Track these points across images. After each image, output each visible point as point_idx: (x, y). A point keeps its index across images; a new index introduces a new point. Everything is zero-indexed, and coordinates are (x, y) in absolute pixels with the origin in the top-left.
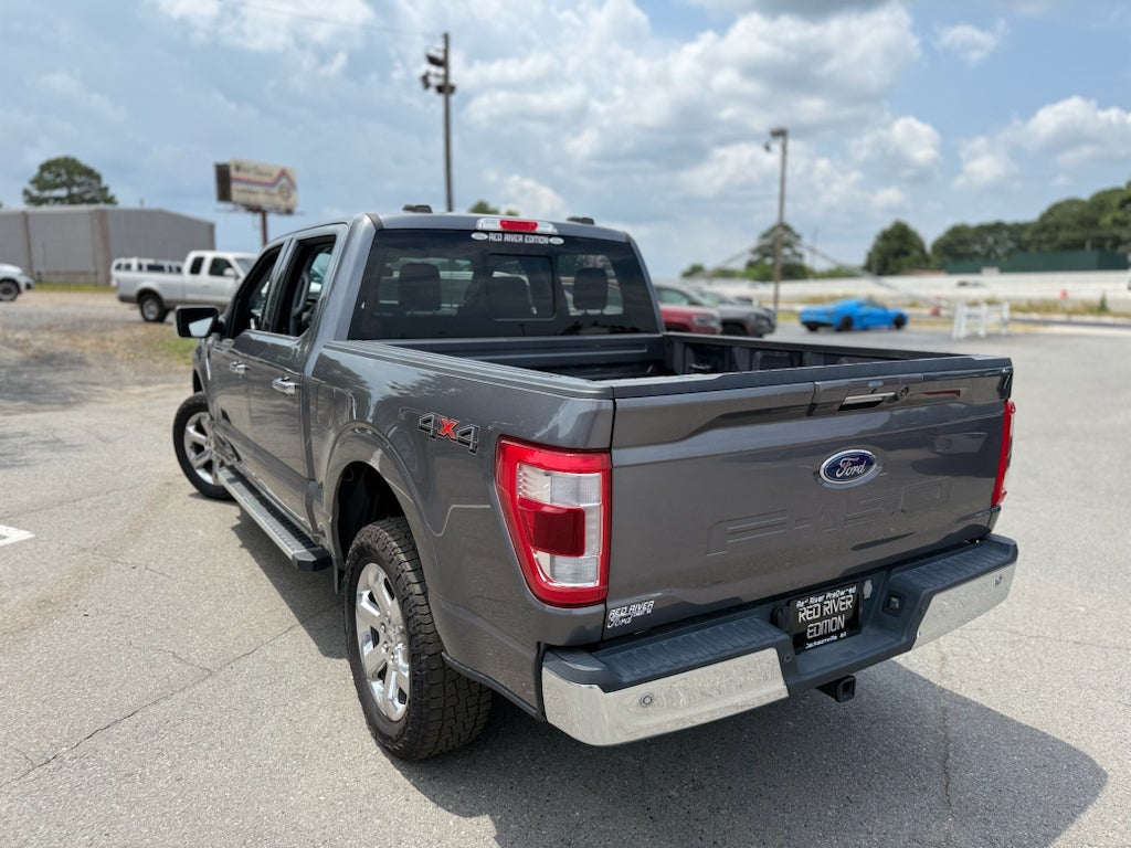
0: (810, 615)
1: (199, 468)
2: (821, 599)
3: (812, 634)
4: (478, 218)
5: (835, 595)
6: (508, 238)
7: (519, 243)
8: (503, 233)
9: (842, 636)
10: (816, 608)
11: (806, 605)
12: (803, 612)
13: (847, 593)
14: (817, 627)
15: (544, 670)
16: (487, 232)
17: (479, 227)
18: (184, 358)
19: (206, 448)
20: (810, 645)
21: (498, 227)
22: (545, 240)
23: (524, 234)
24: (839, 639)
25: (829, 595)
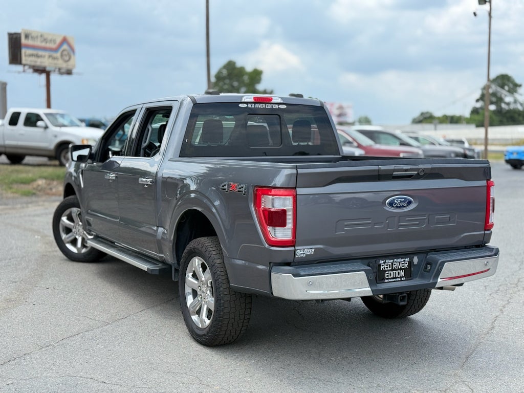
0: (386, 268)
1: (68, 243)
2: (391, 261)
3: (388, 276)
4: (243, 96)
5: (398, 260)
6: (257, 106)
7: (264, 108)
8: (255, 103)
9: (403, 279)
10: (390, 265)
11: (384, 263)
12: (383, 266)
13: (405, 261)
14: (390, 273)
15: (272, 273)
16: (247, 103)
17: (243, 101)
18: (11, 188)
19: (73, 230)
20: (386, 281)
21: (252, 100)
22: (277, 106)
23: (265, 103)
24: (401, 280)
25: (395, 260)
